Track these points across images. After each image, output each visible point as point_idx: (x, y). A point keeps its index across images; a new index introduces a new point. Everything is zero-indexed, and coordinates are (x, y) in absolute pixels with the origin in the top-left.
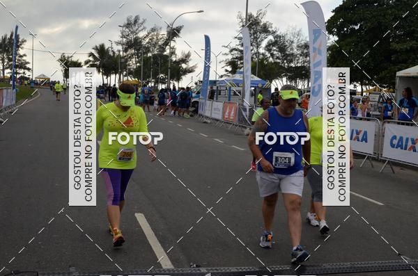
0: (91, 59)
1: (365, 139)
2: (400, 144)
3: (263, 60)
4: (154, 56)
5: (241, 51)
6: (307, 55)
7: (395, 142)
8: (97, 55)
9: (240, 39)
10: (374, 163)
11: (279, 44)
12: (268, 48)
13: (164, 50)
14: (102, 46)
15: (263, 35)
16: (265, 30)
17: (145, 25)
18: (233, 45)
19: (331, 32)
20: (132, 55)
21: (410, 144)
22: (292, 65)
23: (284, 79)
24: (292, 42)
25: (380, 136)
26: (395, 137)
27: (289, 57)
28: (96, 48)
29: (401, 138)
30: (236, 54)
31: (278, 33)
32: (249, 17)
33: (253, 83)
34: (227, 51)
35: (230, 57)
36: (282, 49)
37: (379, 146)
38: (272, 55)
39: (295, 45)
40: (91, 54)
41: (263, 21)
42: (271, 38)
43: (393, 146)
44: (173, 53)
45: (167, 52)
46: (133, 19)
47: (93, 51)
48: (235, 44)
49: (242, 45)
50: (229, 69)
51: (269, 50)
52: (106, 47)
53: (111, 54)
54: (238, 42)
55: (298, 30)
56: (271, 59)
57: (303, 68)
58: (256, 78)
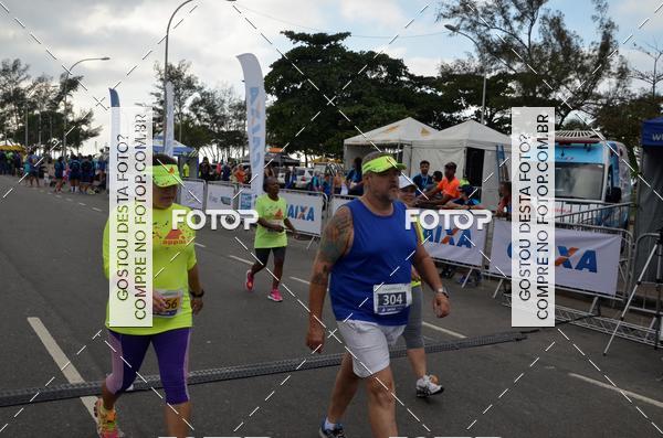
1: (311, 217)
3: (187, 122)
4: (43, 114)
5: (159, 111)
6: (242, 117)
9: (158, 95)
11: (207, 103)
12: (194, 107)
13: (57, 107)
15: (187, 92)
16: (190, 85)
17: (28, 72)
18: (149, 103)
19: (268, 91)
20: (12, 112)
22: (224, 129)
23: (215, 146)
24: (223, 101)
27: (220, 120)
30: (154, 114)
31: (206, 89)
32: (169, 68)
36: (211, 109)
38: (199, 116)
39: (226, 105)
41: (187, 74)
42: (197, 95)
44: (69, 110)
45: (61, 109)
46: (11, 64)
48: (152, 101)
49: (162, 103)
51: (195, 111)
54: (155, 99)
55: (229, 85)
56: (197, 122)
57: (236, 133)
58: (180, 145)
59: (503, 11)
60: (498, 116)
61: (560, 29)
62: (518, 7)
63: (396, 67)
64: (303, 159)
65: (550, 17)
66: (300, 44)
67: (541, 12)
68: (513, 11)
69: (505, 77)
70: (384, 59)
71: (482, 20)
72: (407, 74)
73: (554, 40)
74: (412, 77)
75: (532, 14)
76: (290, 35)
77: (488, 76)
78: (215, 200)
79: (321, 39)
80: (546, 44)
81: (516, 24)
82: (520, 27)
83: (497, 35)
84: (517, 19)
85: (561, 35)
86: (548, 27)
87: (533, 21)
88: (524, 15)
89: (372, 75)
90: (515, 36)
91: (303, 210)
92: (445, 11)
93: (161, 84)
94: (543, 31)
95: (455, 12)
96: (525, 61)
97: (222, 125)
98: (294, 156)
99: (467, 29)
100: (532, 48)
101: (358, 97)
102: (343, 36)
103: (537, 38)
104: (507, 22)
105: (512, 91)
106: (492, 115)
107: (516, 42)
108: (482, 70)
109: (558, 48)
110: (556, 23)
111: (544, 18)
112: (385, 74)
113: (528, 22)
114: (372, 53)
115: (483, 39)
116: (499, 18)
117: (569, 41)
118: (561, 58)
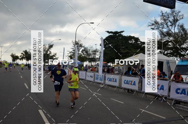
0: (22, 55)
1: (116, 81)
2: (127, 83)
3: (80, 56)
5: (73, 53)
6: (95, 54)
7: (125, 82)
8: (24, 54)
9: (73, 49)
10: (119, 89)
11: (86, 50)
12: (82, 51)
13: (47, 52)
14: (26, 51)
15: (80, 48)
16: (81, 46)
18: (71, 51)
21: (130, 82)
22: (90, 57)
23: (88, 62)
24: (90, 50)
25: (120, 80)
26: (125, 80)
27: (89, 55)
28: (24, 51)
29: (127, 81)
30: (72, 54)
31: (85, 47)
32: (76, 41)
33: (78, 63)
34: (69, 52)
35: (70, 55)
36: (87, 52)
37: (120, 83)
38: (84, 54)
39: (91, 51)
40: (22, 53)
41: (80, 43)
42: (83, 48)
43: (125, 83)
44: (50, 53)
45: (49, 53)
47: (23, 53)
48: (71, 50)
49: (74, 51)
50: (69, 58)
51: (83, 52)
52: (27, 51)
53: (29, 53)
54: (72, 50)
55: (92, 46)
56: (83, 55)
57: (93, 58)
58: (79, 62)
59: (166, 24)
60: (166, 52)
61: (183, 28)
62: (171, 22)
63: (137, 39)
64: (111, 65)
65: (180, 25)
66: (110, 34)
67: (177, 23)
68: (169, 24)
69: (168, 42)
70: (133, 37)
71: (160, 26)
72: (140, 41)
73: (182, 31)
74: (141, 42)
75: (175, 24)
76: (108, 32)
77: (163, 41)
78: (88, 76)
79: (116, 33)
80: (179, 32)
81: (170, 27)
82: (172, 28)
83: (165, 30)
84: (170, 26)
85: (184, 30)
86: (179, 28)
87: (175, 26)
88: (172, 25)
89: (130, 42)
90: (170, 30)
91: (113, 79)
92: (150, 24)
93: (73, 46)
94: (178, 29)
95: (153, 25)
96: (173, 37)
97: (89, 56)
98: (109, 64)
99: (157, 29)
100: (175, 33)
101: (127, 48)
102: (122, 32)
103: (177, 31)
104: (168, 27)
105: (170, 45)
106: (164, 52)
107: (170, 32)
108: (161, 40)
109: (183, 33)
110: (182, 26)
111: (178, 25)
112: (134, 42)
113: (174, 26)
114: (130, 36)
115: (161, 31)
116: (165, 26)
117: (186, 31)
118: (184, 36)
